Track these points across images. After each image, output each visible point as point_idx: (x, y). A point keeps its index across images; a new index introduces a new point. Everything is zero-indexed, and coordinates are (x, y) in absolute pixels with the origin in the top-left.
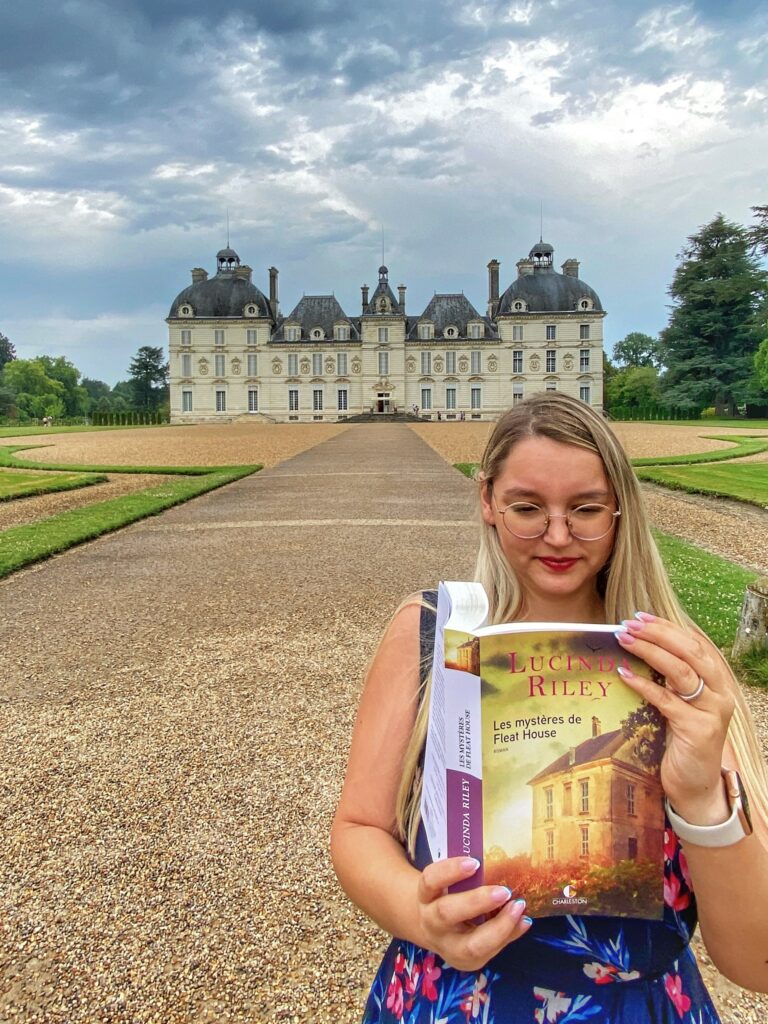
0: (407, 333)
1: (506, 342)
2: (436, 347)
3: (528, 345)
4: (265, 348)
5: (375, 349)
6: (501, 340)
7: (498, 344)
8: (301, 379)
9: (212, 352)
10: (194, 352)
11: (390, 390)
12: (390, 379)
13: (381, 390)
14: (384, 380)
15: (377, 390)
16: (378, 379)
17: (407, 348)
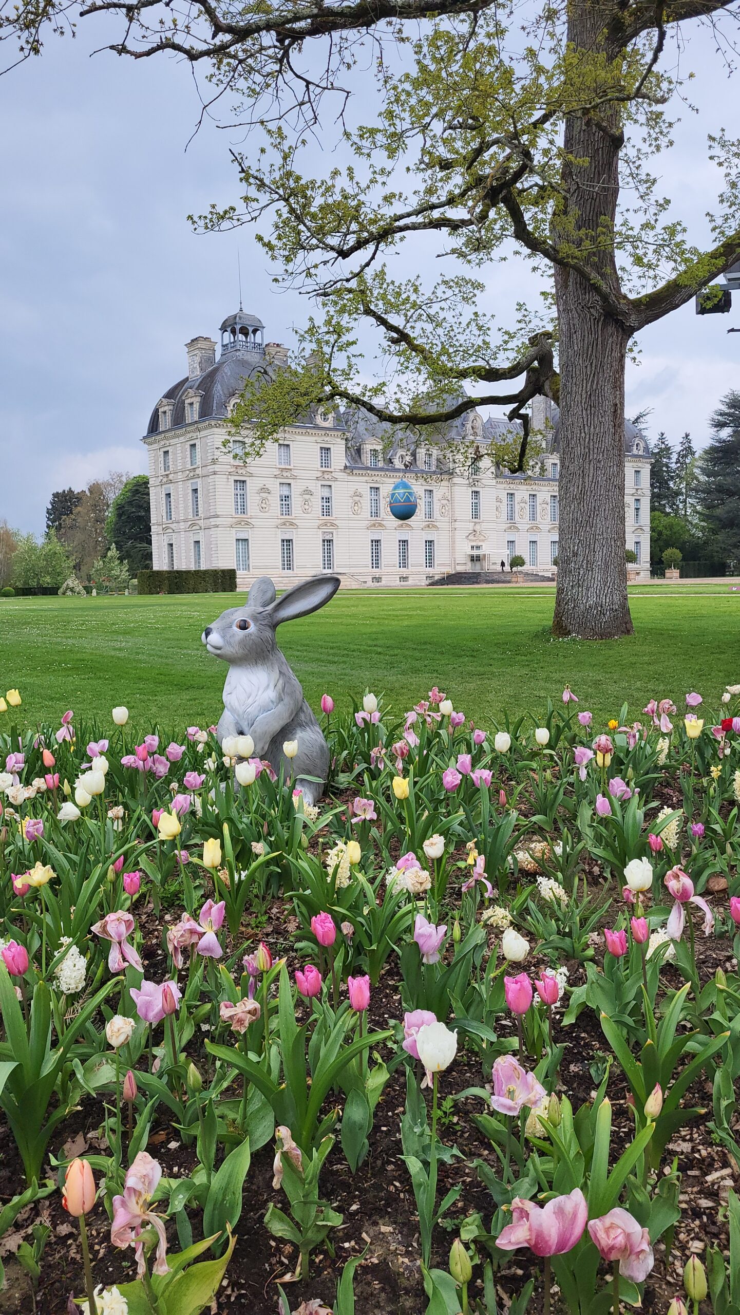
2: (520, 487)
4: (342, 475)
5: (468, 485)
8: (384, 523)
9: (276, 477)
10: (251, 475)
11: (483, 541)
12: (484, 526)
13: (473, 541)
14: (478, 528)
15: (470, 540)
16: (471, 526)
17: (499, 486)
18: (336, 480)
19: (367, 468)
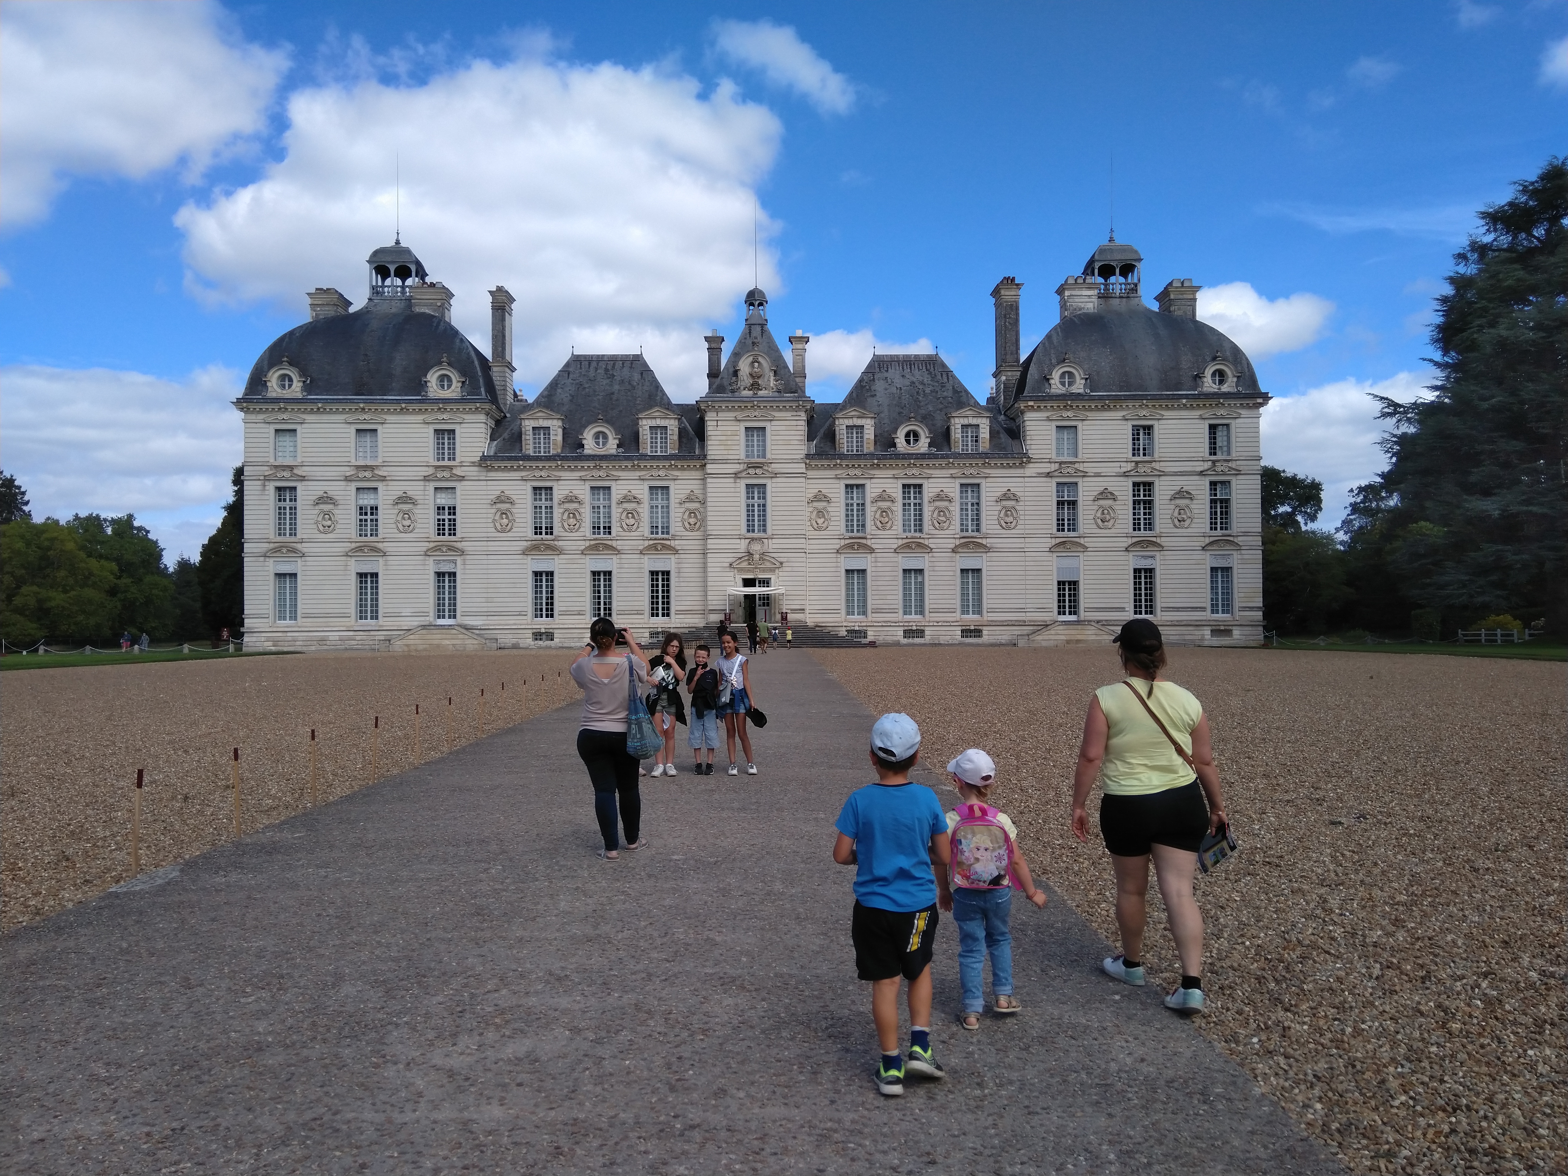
0: (810, 438)
1: (1040, 461)
2: (877, 473)
3: (1090, 468)
4: (473, 471)
5: (736, 476)
6: (1026, 455)
7: (1022, 465)
8: (560, 543)
9: (347, 479)
10: (303, 479)
11: (772, 570)
12: (772, 545)
13: (749, 571)
14: (756, 547)
15: (741, 570)
16: (743, 545)
17: (811, 474)
18: (462, 478)
19: (527, 458)
